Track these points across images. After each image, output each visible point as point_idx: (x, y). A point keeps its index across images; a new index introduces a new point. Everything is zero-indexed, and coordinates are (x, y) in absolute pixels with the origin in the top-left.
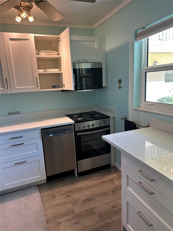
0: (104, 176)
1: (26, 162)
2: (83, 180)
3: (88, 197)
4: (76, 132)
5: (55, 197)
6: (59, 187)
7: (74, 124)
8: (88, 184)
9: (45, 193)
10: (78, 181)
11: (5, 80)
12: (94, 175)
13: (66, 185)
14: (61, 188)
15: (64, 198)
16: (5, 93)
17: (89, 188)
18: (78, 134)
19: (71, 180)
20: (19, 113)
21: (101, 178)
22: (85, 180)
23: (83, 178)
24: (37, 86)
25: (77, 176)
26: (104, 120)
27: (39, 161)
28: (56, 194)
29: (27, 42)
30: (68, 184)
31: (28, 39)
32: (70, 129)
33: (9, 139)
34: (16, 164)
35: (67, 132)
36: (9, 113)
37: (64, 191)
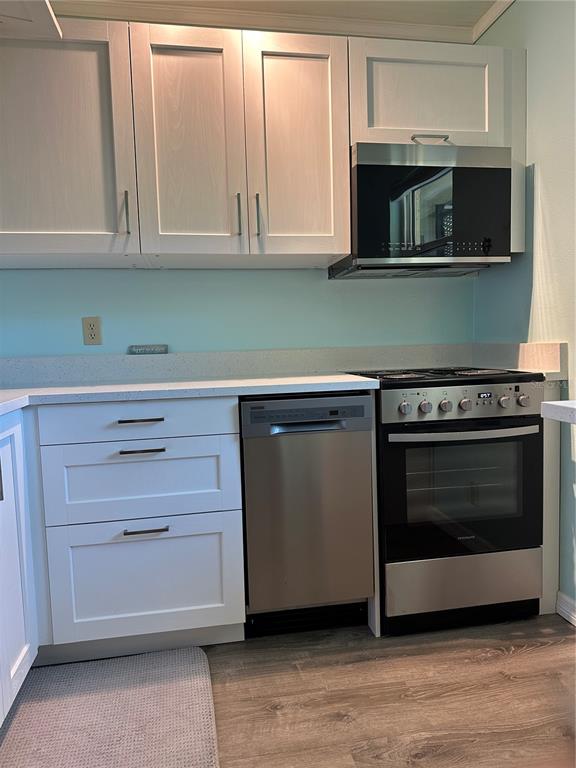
0: (508, 649)
1: (166, 530)
2: (409, 655)
3: (433, 738)
4: (383, 430)
5: (275, 708)
6: (295, 667)
7: (377, 392)
8: (431, 674)
9: (233, 686)
10: (385, 656)
11: (120, 199)
12: (456, 638)
13: (327, 664)
14: (304, 676)
15: (315, 721)
16: (118, 249)
17: (437, 692)
18: (393, 438)
19: (351, 644)
20: (166, 352)
21: (497, 657)
22: (418, 657)
23: (407, 648)
24: (240, 234)
25: (378, 634)
26: (517, 389)
27: (221, 533)
28: (281, 699)
29: (216, 59)
30: (337, 663)
31: (220, 51)
32: (357, 411)
33: (111, 426)
34: (126, 534)
35: (344, 423)
36: (132, 347)
37: (320, 690)
